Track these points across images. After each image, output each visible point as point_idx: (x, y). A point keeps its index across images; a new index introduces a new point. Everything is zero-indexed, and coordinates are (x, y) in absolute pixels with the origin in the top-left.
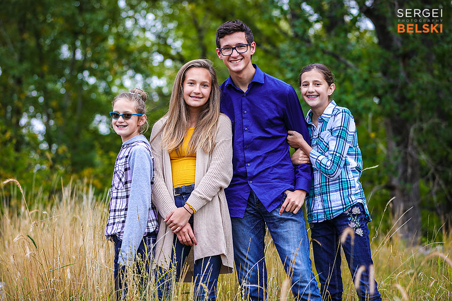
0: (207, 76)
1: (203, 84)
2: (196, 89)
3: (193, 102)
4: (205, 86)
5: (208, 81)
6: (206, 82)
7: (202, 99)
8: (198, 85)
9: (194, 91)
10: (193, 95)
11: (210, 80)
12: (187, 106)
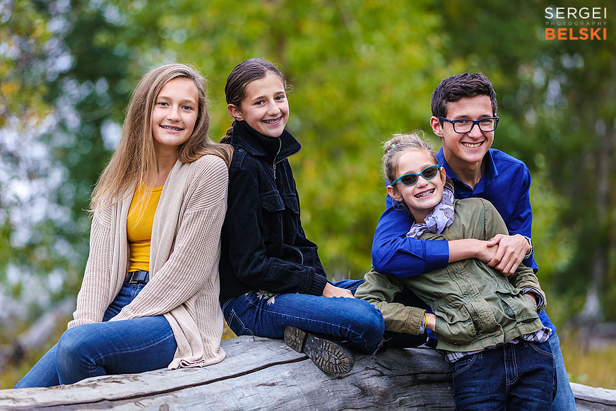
0: (190, 91)
1: (184, 106)
2: (173, 113)
3: (166, 137)
4: (187, 108)
5: (193, 100)
6: (190, 101)
7: (182, 132)
8: (175, 106)
9: (169, 117)
10: (166, 123)
11: (195, 99)
12: (157, 144)
